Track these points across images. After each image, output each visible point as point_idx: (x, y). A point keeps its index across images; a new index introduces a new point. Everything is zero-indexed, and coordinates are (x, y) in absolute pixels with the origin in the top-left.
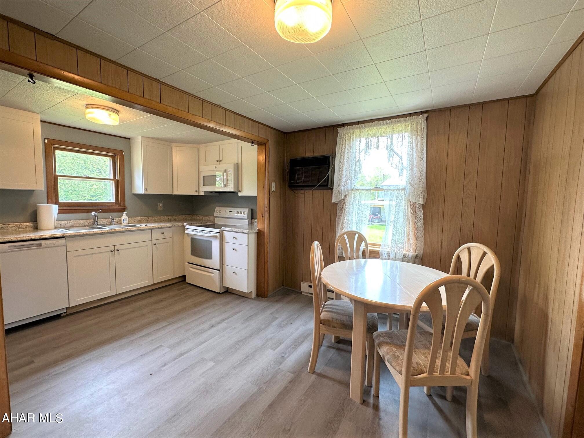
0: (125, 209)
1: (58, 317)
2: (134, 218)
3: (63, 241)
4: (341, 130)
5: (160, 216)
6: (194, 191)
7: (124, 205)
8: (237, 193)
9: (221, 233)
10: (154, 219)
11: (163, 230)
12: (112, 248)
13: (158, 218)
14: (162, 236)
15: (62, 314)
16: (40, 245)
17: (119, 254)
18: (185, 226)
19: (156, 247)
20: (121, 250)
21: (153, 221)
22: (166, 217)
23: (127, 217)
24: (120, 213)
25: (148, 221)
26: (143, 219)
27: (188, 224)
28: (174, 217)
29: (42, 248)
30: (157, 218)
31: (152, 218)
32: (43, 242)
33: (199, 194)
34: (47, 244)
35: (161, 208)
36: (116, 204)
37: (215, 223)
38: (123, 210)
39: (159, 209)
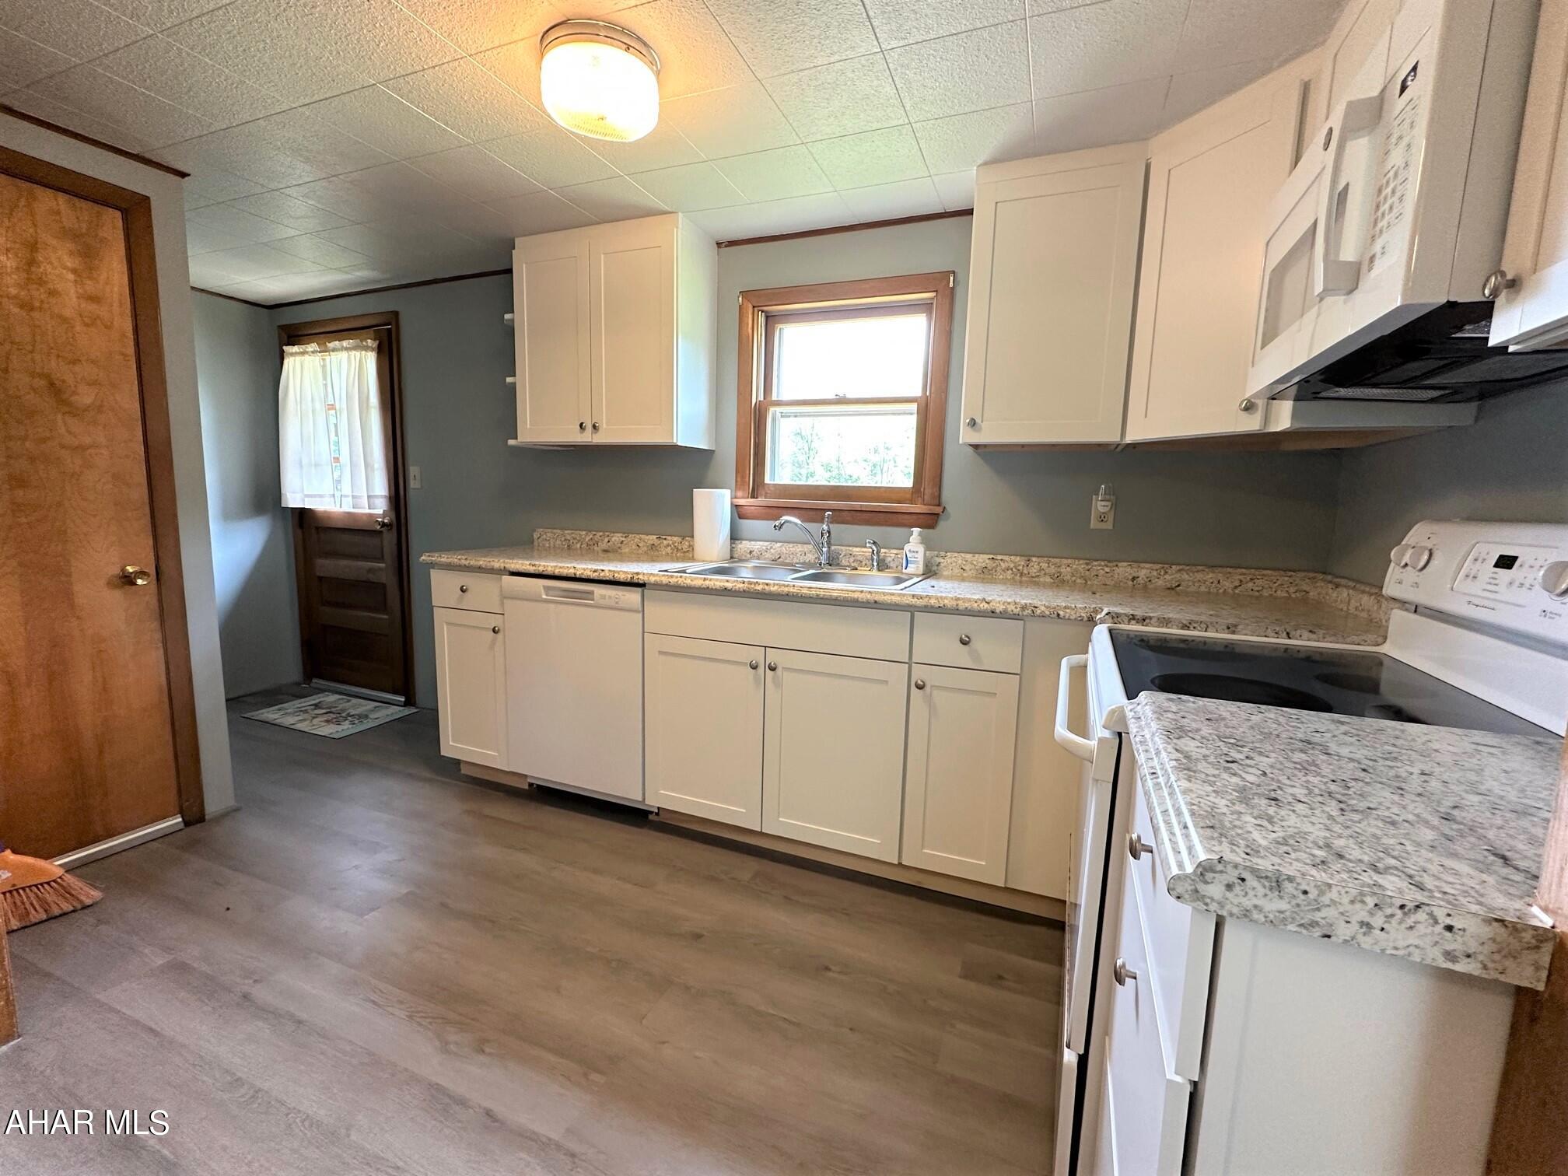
0: (933, 515)
1: (640, 816)
2: (969, 556)
3: (633, 597)
5: (1089, 560)
7: (935, 501)
10: (1052, 569)
11: (980, 625)
13: (1080, 566)
15: (651, 813)
16: (590, 595)
18: (1094, 625)
19: (930, 704)
20: (788, 670)
21: (1048, 580)
22: (1124, 570)
23: (921, 549)
24: (900, 531)
25: (1022, 575)
26: (1003, 565)
28: (1172, 575)
29: (594, 606)
30: (1070, 567)
31: (1044, 565)
32: (599, 591)
34: (603, 597)
35: (1102, 518)
36: (908, 496)
37: (1386, 649)
38: (930, 521)
39: (1094, 524)
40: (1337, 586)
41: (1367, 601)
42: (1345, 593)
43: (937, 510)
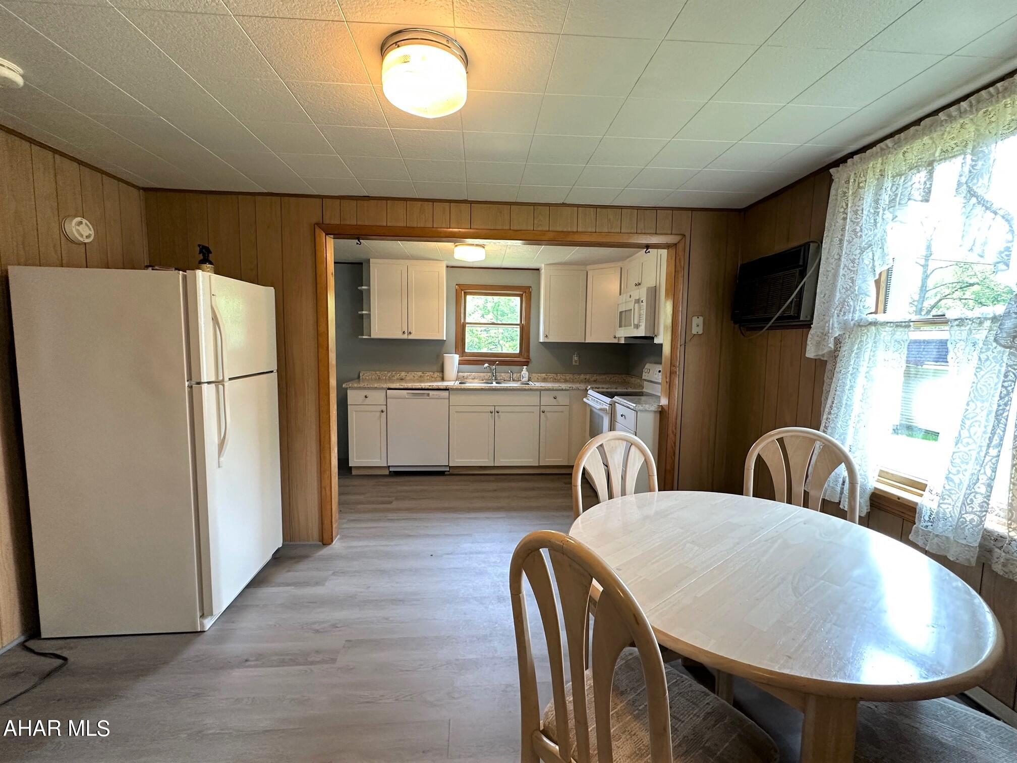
0: (528, 362)
1: (442, 473)
2: (539, 375)
3: (446, 393)
4: (838, 171)
5: (573, 374)
6: (612, 337)
7: (528, 357)
8: (652, 338)
9: (612, 405)
10: (564, 377)
11: (555, 393)
12: (492, 409)
13: (571, 376)
14: (554, 402)
15: (446, 471)
16: (428, 395)
17: (499, 417)
18: (588, 390)
19: (546, 417)
20: (502, 412)
21: (563, 381)
22: (582, 376)
23: (527, 373)
24: (518, 367)
25: (555, 379)
26: (550, 377)
27: (592, 388)
28: (595, 377)
29: (430, 398)
30: (569, 376)
31: (561, 376)
32: (431, 392)
33: (619, 341)
34: (433, 395)
35: (576, 362)
36: (518, 356)
37: (643, 390)
38: (527, 363)
39: (574, 363)
40: (632, 378)
41: (639, 381)
42: (634, 379)
43: (528, 360)
